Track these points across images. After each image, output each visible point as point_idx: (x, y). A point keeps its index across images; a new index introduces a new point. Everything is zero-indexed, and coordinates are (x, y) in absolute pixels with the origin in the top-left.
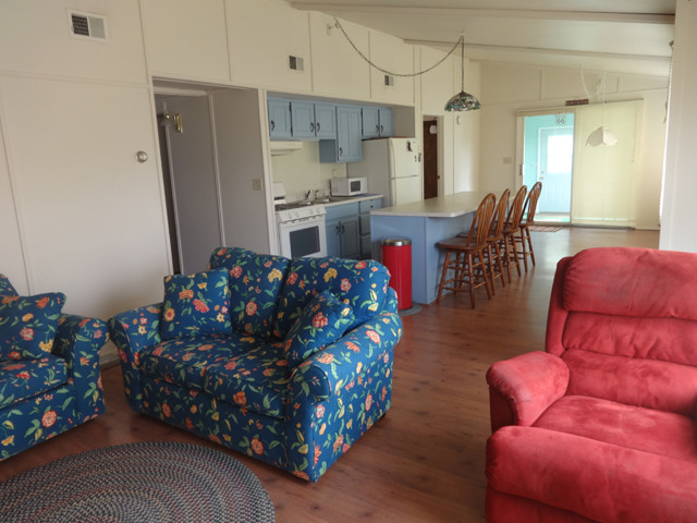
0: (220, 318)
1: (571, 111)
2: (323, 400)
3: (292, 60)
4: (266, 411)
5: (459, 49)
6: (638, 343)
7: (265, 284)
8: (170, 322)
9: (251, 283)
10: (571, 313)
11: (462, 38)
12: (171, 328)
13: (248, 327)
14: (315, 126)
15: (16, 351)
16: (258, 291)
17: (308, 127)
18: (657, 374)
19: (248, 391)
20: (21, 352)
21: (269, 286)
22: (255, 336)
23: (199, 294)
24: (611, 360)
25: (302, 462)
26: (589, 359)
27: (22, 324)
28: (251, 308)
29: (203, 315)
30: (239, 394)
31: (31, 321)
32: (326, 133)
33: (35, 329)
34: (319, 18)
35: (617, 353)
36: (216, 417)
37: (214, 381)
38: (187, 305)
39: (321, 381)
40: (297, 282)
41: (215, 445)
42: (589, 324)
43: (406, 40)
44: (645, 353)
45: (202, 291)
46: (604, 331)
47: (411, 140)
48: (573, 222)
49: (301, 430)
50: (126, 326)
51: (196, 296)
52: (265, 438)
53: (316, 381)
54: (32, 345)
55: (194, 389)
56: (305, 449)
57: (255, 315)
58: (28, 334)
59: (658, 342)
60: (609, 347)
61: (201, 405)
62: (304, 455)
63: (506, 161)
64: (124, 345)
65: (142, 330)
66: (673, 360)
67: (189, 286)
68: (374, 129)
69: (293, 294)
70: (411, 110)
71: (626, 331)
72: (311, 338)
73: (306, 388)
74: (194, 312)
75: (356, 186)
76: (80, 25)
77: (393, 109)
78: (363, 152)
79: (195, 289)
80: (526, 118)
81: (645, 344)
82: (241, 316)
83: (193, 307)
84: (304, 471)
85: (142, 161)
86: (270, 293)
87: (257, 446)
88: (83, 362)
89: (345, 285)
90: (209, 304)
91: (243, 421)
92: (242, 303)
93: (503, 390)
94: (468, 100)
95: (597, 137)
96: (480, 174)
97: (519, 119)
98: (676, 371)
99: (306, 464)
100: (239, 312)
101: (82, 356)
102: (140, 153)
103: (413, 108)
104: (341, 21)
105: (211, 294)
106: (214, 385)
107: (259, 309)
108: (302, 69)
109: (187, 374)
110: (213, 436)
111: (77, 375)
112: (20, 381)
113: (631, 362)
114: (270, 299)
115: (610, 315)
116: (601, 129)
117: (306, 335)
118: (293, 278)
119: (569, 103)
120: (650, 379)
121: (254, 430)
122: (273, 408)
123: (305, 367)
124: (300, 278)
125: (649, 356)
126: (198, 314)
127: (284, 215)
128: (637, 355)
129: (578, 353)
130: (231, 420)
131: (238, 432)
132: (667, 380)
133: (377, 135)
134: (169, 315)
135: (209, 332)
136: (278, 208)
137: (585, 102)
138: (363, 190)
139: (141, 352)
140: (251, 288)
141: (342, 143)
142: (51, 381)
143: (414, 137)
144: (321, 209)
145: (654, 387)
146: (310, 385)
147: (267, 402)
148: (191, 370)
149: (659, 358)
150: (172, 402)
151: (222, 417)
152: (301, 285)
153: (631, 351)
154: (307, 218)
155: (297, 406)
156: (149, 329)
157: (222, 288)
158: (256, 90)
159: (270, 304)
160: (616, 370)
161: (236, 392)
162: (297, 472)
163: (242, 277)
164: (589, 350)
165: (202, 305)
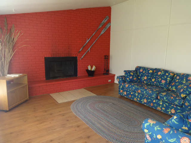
101: (186, 102)
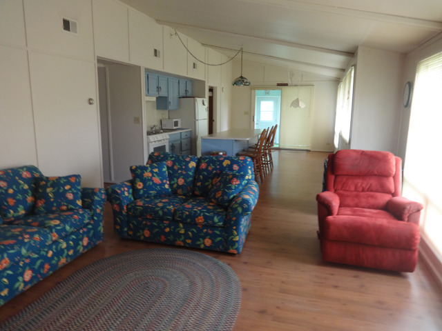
0: (167, 186)
1: (279, 89)
2: (248, 214)
3: (155, 51)
4: (215, 223)
5: (240, 53)
6: (364, 186)
7: (187, 169)
8: (141, 189)
9: (179, 169)
10: (336, 176)
11: (242, 48)
12: (141, 192)
13: (180, 191)
14: (159, 88)
15: (64, 205)
16: (184, 173)
17: (155, 89)
18: (372, 197)
19: (204, 216)
20: (67, 206)
21: (190, 170)
22: (184, 195)
23: (155, 174)
24: (354, 193)
25: (234, 245)
26: (346, 193)
27: (66, 191)
28: (181, 181)
29: (158, 185)
30: (200, 217)
31: (70, 189)
32: (163, 93)
33: (73, 193)
34: (168, 29)
35: (356, 190)
36: (182, 231)
37: (183, 213)
38: (149, 180)
39: (248, 206)
40: (207, 167)
41: (179, 247)
42: (344, 179)
43: (203, 44)
44: (366, 190)
45: (156, 173)
46: (350, 182)
47: (204, 99)
48: (281, 147)
49: (235, 230)
50: (119, 191)
51: (153, 176)
52: (213, 237)
53: (245, 206)
54: (73, 202)
55: (167, 219)
56: (237, 239)
57: (183, 185)
58: (70, 196)
59: (371, 185)
60: (353, 188)
61: (172, 227)
62: (237, 241)
63: (246, 113)
64: (118, 202)
65: (126, 194)
66: (377, 191)
67: (148, 171)
68: (184, 92)
69: (206, 173)
70: (203, 82)
71: (359, 182)
72: (232, 189)
73: (240, 210)
74: (154, 183)
75: (176, 123)
76: (67, 25)
77: (193, 81)
78: (179, 105)
79: (152, 172)
80: (257, 91)
81: (367, 186)
82: (175, 186)
83: (153, 181)
84: (236, 249)
85: (90, 104)
86: (191, 173)
87: (208, 242)
88: (98, 211)
89: (236, 167)
90: (161, 180)
91: (200, 231)
92: (175, 179)
93: (326, 202)
94: (245, 81)
95: (296, 103)
96: (232, 122)
97: (253, 91)
98: (379, 195)
99: (237, 245)
100: (174, 184)
102: (90, 99)
103: (204, 82)
104: (178, 33)
105: (160, 174)
106: (183, 215)
107: (185, 181)
108: (159, 57)
109: (163, 212)
110: (179, 242)
111: (95, 218)
112: (75, 220)
113: (362, 193)
114: (190, 176)
115: (352, 175)
116: (298, 99)
117: (230, 188)
118: (203, 165)
119: (279, 85)
120: (370, 199)
121: (207, 234)
122: (219, 222)
123: (239, 200)
124: (208, 165)
125: (368, 190)
126: (156, 185)
127: (152, 138)
128: (363, 191)
129: (341, 192)
130: (192, 232)
131: (196, 237)
132: (376, 198)
133: (185, 95)
134: (140, 185)
135: (161, 194)
136: (149, 133)
137: (286, 85)
138: (179, 126)
139: (128, 205)
140: (180, 171)
141: (170, 100)
142: (86, 221)
143: (205, 97)
144: (166, 136)
145: (372, 201)
146: (242, 208)
147: (216, 219)
148: (166, 210)
149: (372, 191)
150: (151, 228)
151: (186, 231)
152: (210, 168)
153: (361, 189)
154: (161, 140)
155: (234, 219)
156: (129, 193)
157: (165, 172)
158: (140, 67)
159: (191, 179)
160: (357, 196)
161: (197, 217)
162: (231, 251)
163: (173, 166)
164: (345, 190)
165: (157, 180)
